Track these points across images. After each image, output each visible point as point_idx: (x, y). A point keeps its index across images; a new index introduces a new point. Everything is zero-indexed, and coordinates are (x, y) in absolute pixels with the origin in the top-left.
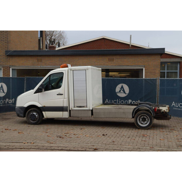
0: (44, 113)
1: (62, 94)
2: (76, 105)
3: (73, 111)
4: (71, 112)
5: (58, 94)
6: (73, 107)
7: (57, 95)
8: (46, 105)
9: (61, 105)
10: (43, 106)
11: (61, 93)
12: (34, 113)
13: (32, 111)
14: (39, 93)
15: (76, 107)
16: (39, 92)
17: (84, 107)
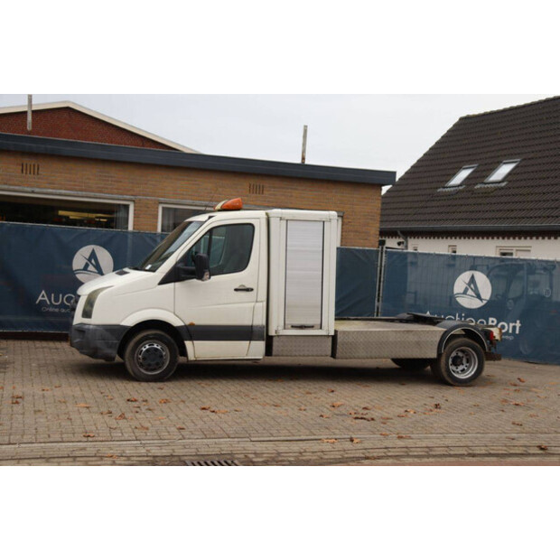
0: (188, 344)
1: (252, 290)
2: (290, 321)
3: (282, 339)
4: (275, 344)
5: (237, 287)
6: (280, 328)
7: (236, 290)
8: (198, 322)
9: (246, 322)
10: (187, 323)
11: (248, 286)
12: (155, 346)
13: (151, 339)
14: (177, 284)
15: (290, 326)
16: (175, 281)
17: (312, 327)
